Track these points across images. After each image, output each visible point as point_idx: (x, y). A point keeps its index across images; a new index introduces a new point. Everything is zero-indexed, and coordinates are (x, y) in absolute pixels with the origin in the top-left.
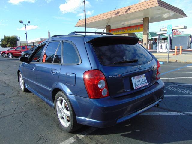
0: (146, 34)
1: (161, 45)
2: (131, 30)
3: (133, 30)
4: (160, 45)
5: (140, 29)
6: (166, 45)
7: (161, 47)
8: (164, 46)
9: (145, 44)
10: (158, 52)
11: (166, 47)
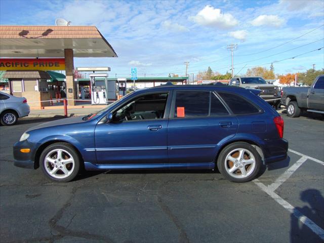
0: (70, 75)
1: (97, 93)
2: (40, 66)
3: (45, 65)
4: (95, 93)
5: (58, 66)
6: (104, 93)
7: (98, 96)
8: (101, 94)
9: (70, 91)
10: (93, 103)
11: (104, 96)
